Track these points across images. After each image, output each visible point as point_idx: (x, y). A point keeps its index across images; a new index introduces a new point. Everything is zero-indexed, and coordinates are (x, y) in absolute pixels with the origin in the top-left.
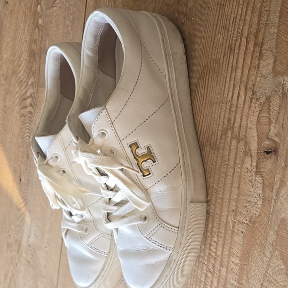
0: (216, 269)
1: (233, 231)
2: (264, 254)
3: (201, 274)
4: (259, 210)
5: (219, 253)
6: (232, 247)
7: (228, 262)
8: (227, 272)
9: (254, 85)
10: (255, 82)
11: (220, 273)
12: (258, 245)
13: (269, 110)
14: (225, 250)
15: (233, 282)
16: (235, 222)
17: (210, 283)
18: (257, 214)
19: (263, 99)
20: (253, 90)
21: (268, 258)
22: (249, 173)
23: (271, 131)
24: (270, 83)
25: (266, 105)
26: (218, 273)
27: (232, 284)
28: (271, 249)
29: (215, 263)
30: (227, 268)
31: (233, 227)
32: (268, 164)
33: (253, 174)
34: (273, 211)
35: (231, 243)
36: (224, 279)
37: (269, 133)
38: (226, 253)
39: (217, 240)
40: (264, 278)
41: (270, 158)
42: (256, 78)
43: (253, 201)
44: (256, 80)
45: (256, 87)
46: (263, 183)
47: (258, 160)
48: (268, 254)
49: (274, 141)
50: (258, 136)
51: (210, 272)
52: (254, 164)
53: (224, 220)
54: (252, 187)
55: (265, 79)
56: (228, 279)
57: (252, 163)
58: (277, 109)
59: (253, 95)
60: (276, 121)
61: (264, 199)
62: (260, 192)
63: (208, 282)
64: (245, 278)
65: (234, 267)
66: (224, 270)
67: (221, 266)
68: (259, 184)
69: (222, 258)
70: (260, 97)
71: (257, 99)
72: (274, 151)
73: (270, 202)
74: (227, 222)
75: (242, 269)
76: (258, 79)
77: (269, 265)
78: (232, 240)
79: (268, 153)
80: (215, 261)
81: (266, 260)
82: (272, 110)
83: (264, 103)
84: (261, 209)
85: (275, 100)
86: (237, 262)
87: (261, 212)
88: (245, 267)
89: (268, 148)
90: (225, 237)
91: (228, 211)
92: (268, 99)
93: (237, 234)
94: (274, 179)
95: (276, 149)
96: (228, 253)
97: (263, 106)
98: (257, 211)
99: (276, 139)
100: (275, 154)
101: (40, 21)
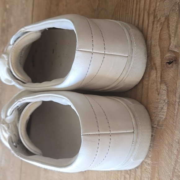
2: (172, 152)
3: (121, 176)
4: (165, 114)
8: (141, 172)
9: (155, 10)
10: (156, 7)
11: (135, 174)
12: (166, 145)
13: (168, 27)
18: (164, 117)
19: (163, 19)
20: (154, 14)
21: (175, 156)
22: (155, 84)
23: (172, 44)
24: (168, 4)
25: (166, 23)
26: (134, 174)
28: (178, 147)
32: (170, 73)
33: (159, 84)
34: (177, 113)
36: (139, 178)
37: (169, 46)
40: (173, 174)
41: (172, 67)
42: (156, 3)
43: (160, 107)
44: (156, 5)
45: (156, 11)
46: (167, 90)
47: (162, 71)
48: (175, 152)
49: (174, 52)
50: (161, 51)
52: (159, 75)
54: (158, 94)
55: (164, 2)
56: (143, 178)
57: (157, 74)
58: (175, 24)
59: (154, 18)
60: (175, 35)
61: (169, 104)
62: (165, 98)
64: (156, 175)
65: (147, 167)
68: (164, 91)
70: (160, 19)
71: (158, 21)
72: (175, 61)
73: (174, 105)
75: (153, 168)
76: (158, 4)
77: (176, 161)
79: (170, 63)
81: (174, 157)
82: (171, 27)
83: (164, 22)
84: (167, 113)
85: (173, 17)
86: (149, 162)
87: (166, 116)
88: (156, 166)
89: (169, 59)
92: (167, 18)
94: (177, 84)
95: (177, 58)
97: (163, 25)
98: (163, 115)
99: (176, 50)
100: (176, 63)
101: (8, 6)
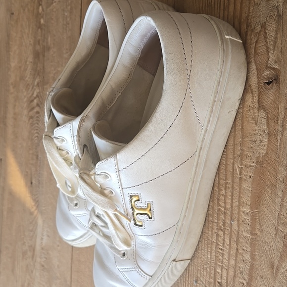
0: (227, 225)
1: (241, 179)
2: (275, 194)
3: (212, 234)
4: (265, 148)
5: (228, 206)
6: (241, 195)
7: (239, 213)
8: (239, 226)
9: (248, 17)
10: (249, 13)
11: (231, 228)
12: (268, 187)
13: (266, 38)
14: (234, 201)
15: (245, 234)
16: (242, 167)
17: (222, 242)
18: (264, 152)
19: (258, 28)
20: (248, 22)
21: (280, 199)
22: (252, 111)
23: (270, 59)
24: (264, 9)
25: (262, 33)
26: (229, 229)
27: (245, 237)
28: (282, 187)
29: (225, 218)
30: (238, 221)
31: (241, 173)
32: (270, 95)
33: (256, 111)
34: (280, 145)
35: (240, 192)
36: (236, 233)
37: (267, 62)
38: (236, 204)
39: (225, 192)
40: (278, 222)
41: (272, 88)
42: (249, 8)
43: (258, 140)
44: (249, 10)
45: (250, 18)
46: (267, 117)
47: (260, 94)
48: (280, 194)
49: (274, 69)
50: (257, 68)
51: (221, 230)
52: (256, 99)
53: (230, 168)
54: (256, 124)
55: (258, 6)
56: (240, 233)
57: (253, 99)
58: (273, 34)
59: (247, 27)
60: (274, 47)
61: (269, 135)
62: (265, 127)
63: (220, 241)
64: (258, 226)
65: (246, 218)
66: (235, 223)
67: (232, 219)
68: (263, 120)
69: (232, 211)
70: (255, 28)
71: (253, 30)
72: (275, 79)
73: (276, 135)
74: (233, 170)
75: (253, 218)
76: (251, 9)
77: (282, 205)
78: (240, 189)
79: (268, 83)
80: (225, 217)
81: (278, 200)
82: (268, 37)
83: (260, 31)
84: (268, 146)
85: (271, 25)
86: (248, 210)
87: (267, 149)
88: (257, 215)
89: (268, 78)
90: (233, 187)
91: (234, 158)
92: (264, 27)
93: (245, 180)
94: (278, 109)
95: (277, 77)
96: (237, 203)
97: (259, 36)
98: (263, 149)
99: (276, 66)
100: (276, 83)
101: (42, 21)
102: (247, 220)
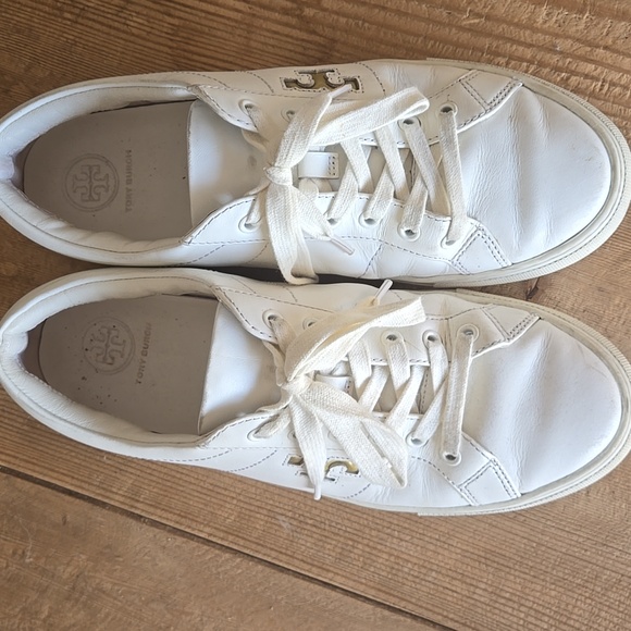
0: (560, 63)
1: (488, 18)
5: (529, 53)
6: (516, 20)
7: (545, 32)
8: (566, 37)
11: (568, 55)
14: (522, 39)
15: (582, 27)
16: (470, 11)
17: (589, 81)
27: (587, 27)
29: (549, 65)
30: (557, 36)
31: (479, 16)
35: (510, 23)
36: (578, 45)
38: (526, 35)
39: (504, 57)
51: (568, 78)
53: (465, 37)
56: (578, 35)
63: (587, 88)
65: (554, 19)
66: (562, 45)
67: (552, 50)
69: (539, 47)
74: (469, 30)
75: (557, 3)
78: (504, 21)
80: (545, 67)
90: (498, 37)
91: (450, 25)
93: (492, 8)
96: (528, 32)
102: (560, 16)
